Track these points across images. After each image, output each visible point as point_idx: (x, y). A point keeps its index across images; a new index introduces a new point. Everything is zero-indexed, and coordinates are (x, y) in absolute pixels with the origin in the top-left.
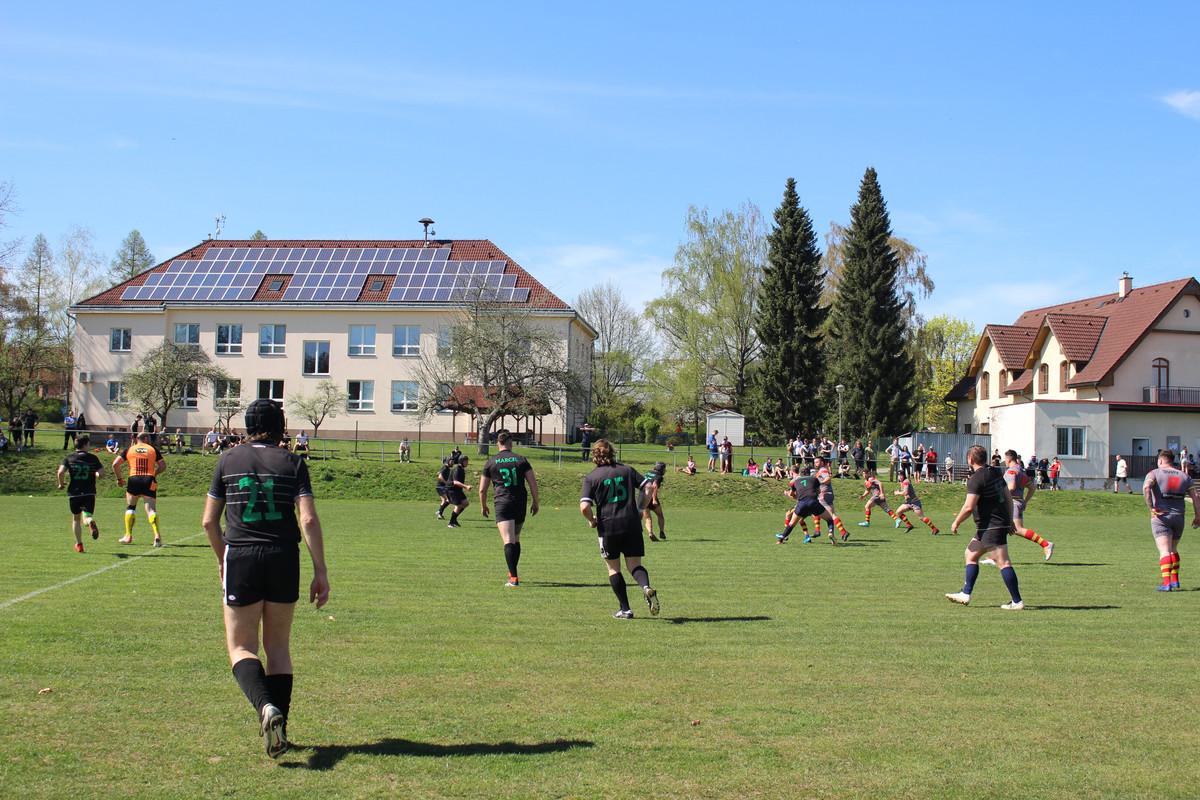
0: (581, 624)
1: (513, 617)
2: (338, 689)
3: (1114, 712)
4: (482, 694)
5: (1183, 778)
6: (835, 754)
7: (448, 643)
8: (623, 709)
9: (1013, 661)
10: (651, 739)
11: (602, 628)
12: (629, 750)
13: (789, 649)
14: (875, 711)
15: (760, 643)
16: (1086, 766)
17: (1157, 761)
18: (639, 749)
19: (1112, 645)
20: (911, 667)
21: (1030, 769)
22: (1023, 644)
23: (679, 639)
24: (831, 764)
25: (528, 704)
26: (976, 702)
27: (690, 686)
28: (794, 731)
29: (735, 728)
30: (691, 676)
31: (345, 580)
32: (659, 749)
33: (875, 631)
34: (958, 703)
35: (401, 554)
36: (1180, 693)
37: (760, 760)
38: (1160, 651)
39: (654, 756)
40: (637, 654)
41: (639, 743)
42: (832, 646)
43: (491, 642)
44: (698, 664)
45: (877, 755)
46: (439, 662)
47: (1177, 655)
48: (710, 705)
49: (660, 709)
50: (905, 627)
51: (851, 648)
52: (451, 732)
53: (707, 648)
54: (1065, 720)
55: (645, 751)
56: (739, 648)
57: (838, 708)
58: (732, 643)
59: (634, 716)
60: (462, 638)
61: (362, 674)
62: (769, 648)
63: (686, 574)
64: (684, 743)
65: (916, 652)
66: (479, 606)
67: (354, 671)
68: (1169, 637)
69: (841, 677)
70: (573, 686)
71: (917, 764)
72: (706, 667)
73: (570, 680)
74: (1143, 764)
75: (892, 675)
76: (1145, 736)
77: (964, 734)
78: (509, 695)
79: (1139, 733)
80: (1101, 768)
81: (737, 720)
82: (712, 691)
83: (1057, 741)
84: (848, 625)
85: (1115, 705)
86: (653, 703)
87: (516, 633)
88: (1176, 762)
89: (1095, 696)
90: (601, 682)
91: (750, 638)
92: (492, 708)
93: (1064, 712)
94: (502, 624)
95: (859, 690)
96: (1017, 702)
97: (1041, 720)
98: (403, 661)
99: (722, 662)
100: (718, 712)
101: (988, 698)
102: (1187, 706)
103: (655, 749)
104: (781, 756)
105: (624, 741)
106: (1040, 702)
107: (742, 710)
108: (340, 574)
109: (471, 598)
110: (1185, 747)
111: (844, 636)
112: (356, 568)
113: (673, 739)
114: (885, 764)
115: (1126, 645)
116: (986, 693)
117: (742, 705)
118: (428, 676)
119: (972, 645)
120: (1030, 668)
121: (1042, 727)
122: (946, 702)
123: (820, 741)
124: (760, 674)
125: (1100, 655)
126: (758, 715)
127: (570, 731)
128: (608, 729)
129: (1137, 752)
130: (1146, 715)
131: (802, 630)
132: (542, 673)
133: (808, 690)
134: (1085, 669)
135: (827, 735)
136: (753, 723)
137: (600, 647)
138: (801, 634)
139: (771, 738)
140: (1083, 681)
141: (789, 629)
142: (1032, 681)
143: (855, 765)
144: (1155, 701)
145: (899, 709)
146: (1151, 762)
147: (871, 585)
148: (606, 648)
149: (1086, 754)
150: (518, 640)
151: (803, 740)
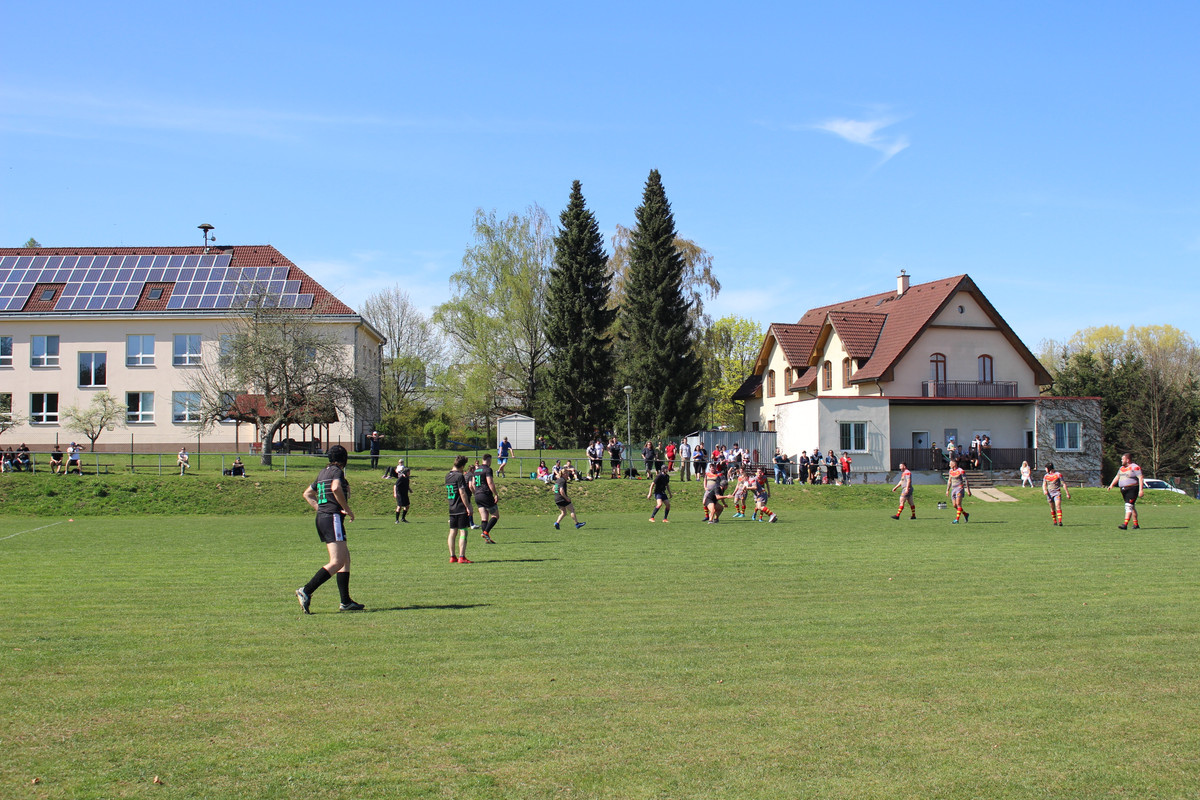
0: (322, 643)
1: (252, 638)
2: (25, 730)
3: (859, 716)
4: (185, 728)
5: (918, 789)
6: (556, 779)
7: (170, 671)
8: (337, 739)
9: (765, 665)
10: (360, 773)
11: (342, 647)
12: (331, 786)
13: (535, 661)
14: (609, 729)
15: (506, 657)
16: (819, 779)
17: (894, 770)
18: (342, 785)
19: (869, 643)
20: (658, 676)
21: (761, 787)
22: (779, 646)
23: (421, 655)
24: (548, 792)
25: (235, 737)
26: (718, 713)
27: (419, 708)
28: (519, 755)
29: (455, 756)
30: (421, 697)
31: (83, 603)
32: (365, 784)
33: (630, 639)
34: (699, 715)
35: (157, 572)
36: (927, 692)
37: (473, 791)
38: (916, 647)
39: (356, 793)
40: (373, 673)
41: (346, 778)
42: (581, 657)
43: (217, 667)
44: (434, 683)
45: (601, 780)
46: (151, 692)
47: (933, 651)
48: (434, 730)
49: (378, 735)
50: (663, 633)
51: (601, 658)
52: (136, 775)
53: (446, 665)
54: (807, 728)
55: (349, 788)
56: (483, 664)
57: (571, 727)
58: (477, 657)
59: (347, 746)
60: (186, 664)
61: (59, 710)
62: (516, 662)
63: (451, 584)
64: (396, 775)
65: (667, 660)
66: (220, 627)
67: (51, 708)
68: (927, 632)
69: (583, 691)
70: (292, 714)
71: (642, 788)
72: (442, 686)
73: (290, 707)
74: (882, 774)
75: (636, 687)
76: (886, 742)
77: (698, 750)
78: (216, 727)
79: (881, 740)
80: (835, 781)
81: (459, 745)
82: (439, 714)
83: (795, 753)
84: (602, 632)
85: (861, 709)
86: (373, 731)
87: (248, 656)
88: (914, 770)
89: (842, 700)
90: (323, 709)
91: (498, 652)
92: (192, 744)
93: (807, 720)
94: (237, 646)
95: (596, 705)
96: (761, 710)
97: (781, 730)
98: (110, 694)
99: (460, 679)
100: (441, 737)
101: (732, 708)
102: (934, 707)
103: (361, 784)
104: (497, 785)
105: (328, 776)
106: (784, 710)
107: (467, 734)
108: (80, 597)
109: (213, 618)
110: (926, 752)
111: (597, 644)
112: (102, 590)
113: (384, 771)
114: (607, 789)
115: (883, 644)
116: (730, 703)
117: (466, 729)
118: (132, 710)
119: (726, 650)
120: (781, 672)
121: (781, 737)
122: (686, 715)
123: (544, 765)
124: (498, 691)
125: (855, 655)
126: (484, 739)
127: (271, 767)
128: (315, 763)
129: (875, 761)
130: (890, 718)
131: (555, 640)
132: (261, 701)
133: (542, 708)
134: (837, 670)
135: (553, 757)
136: (478, 747)
137: (334, 667)
138: (553, 645)
139: (491, 765)
140: (832, 683)
141: (541, 640)
142: (781, 687)
143: (575, 792)
144: (901, 703)
145: (635, 725)
146: (888, 772)
147: (640, 588)
148: (339, 669)
149: (823, 766)
150: (248, 664)
151: (526, 767)
